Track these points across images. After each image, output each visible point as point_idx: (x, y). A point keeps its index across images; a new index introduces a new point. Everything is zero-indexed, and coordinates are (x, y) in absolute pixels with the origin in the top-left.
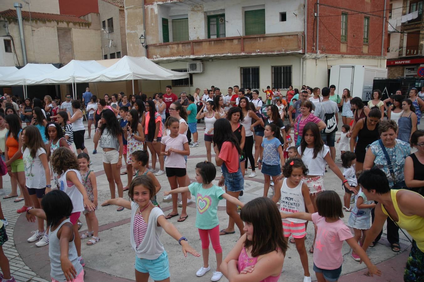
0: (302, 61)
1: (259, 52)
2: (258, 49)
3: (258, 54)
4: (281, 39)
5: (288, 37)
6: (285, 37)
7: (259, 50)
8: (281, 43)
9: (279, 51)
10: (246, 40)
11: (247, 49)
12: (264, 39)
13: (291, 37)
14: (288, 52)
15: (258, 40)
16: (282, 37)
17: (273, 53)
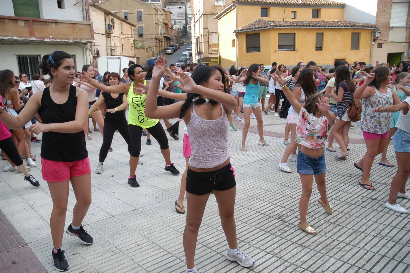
0: (85, 51)
1: (52, 38)
2: (50, 35)
3: (52, 40)
4: (75, 27)
5: (80, 26)
6: (78, 25)
7: (52, 36)
8: (74, 31)
9: (74, 39)
10: (35, 23)
11: (37, 34)
12: (56, 25)
13: (83, 26)
14: (83, 40)
15: (49, 25)
16: (75, 25)
17: (69, 41)
